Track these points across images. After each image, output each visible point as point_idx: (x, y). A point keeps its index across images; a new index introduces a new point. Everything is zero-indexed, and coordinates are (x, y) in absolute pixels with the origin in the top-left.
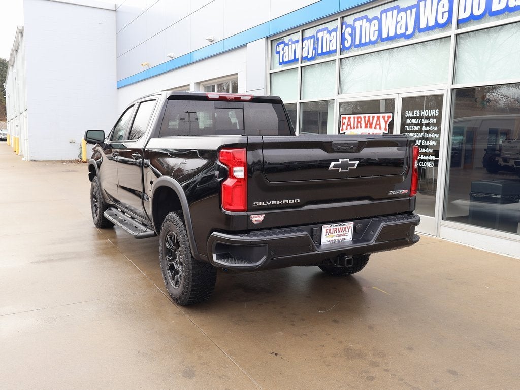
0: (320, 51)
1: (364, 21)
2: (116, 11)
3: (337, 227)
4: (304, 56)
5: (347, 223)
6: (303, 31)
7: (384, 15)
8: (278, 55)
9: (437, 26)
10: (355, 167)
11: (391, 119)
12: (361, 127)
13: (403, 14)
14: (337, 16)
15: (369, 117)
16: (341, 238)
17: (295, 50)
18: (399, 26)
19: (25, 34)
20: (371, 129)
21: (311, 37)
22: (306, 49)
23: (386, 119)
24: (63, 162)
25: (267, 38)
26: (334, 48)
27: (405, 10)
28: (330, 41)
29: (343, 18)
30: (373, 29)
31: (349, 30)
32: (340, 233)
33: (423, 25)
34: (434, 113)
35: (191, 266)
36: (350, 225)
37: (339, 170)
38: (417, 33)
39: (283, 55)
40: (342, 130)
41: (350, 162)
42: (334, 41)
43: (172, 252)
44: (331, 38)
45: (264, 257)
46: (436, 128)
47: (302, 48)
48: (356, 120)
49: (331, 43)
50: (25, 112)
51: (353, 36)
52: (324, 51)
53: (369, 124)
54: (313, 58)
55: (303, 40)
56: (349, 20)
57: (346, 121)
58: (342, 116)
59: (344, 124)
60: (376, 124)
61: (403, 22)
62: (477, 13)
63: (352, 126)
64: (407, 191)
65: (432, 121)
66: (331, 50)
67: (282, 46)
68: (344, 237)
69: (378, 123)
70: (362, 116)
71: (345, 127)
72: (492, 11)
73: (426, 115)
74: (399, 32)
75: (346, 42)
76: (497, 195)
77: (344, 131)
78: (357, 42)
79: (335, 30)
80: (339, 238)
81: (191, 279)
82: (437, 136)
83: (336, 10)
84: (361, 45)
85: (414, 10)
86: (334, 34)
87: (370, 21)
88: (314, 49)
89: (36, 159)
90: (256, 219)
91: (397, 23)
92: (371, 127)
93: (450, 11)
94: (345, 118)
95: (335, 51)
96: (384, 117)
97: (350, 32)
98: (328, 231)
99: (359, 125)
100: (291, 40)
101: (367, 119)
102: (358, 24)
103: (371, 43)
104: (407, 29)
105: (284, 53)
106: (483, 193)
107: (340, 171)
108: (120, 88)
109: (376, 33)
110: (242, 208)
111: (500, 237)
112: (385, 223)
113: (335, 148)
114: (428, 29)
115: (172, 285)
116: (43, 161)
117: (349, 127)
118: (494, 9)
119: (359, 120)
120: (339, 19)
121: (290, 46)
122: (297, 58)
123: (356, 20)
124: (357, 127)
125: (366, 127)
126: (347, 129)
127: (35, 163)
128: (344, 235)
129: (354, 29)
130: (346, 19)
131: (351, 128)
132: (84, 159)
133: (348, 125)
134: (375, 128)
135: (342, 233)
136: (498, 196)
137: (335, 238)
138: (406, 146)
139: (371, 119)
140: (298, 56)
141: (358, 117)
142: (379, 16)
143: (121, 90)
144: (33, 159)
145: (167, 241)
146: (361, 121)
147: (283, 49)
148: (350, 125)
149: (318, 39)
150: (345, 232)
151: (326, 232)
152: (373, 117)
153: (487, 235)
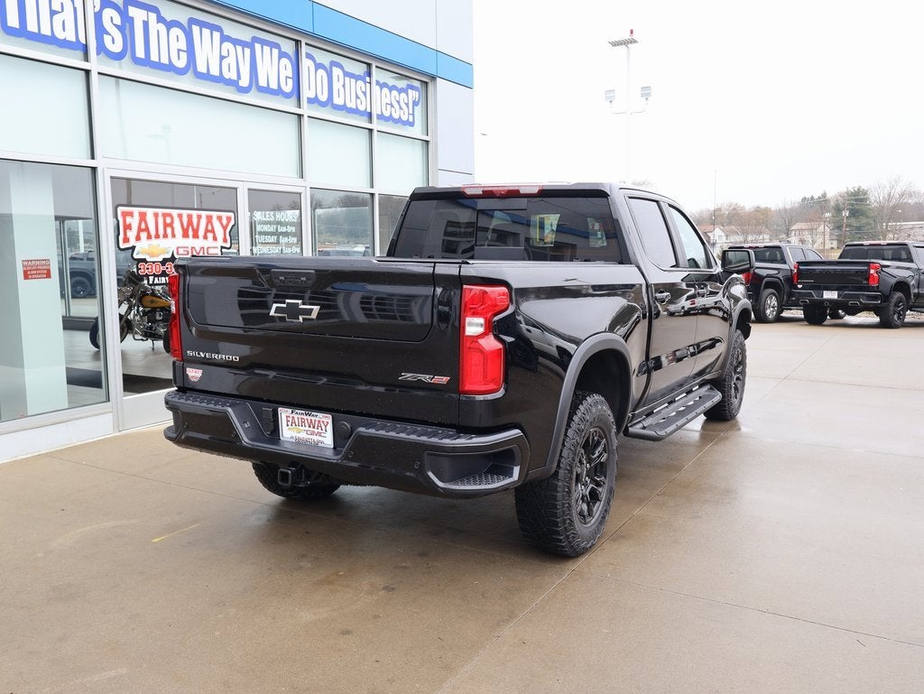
1: (153, 16)
3: (304, 417)
5: (320, 415)
9: (281, 92)
11: (232, 223)
12: (174, 236)
13: (230, 46)
15: (190, 217)
16: (316, 438)
18: (225, 63)
20: (196, 240)
23: (225, 222)
27: (233, 42)
28: (52, 11)
31: (114, 14)
32: (313, 429)
36: (326, 419)
40: (126, 240)
42: (67, 18)
46: (296, 239)
48: (161, 220)
53: (190, 230)
57: (134, 222)
58: (120, 209)
59: (128, 227)
60: (207, 231)
61: (232, 62)
63: (153, 232)
65: (290, 229)
68: (320, 438)
69: (210, 228)
70: (175, 213)
71: (132, 235)
73: (283, 220)
75: (107, 38)
77: (132, 242)
78: (140, 53)
80: (309, 437)
84: (150, 63)
85: (247, 51)
87: (165, 22)
91: (222, 57)
92: (196, 236)
94: (131, 214)
96: (220, 218)
97: (117, 22)
99: (169, 230)
101: (185, 220)
103: (170, 68)
104: (239, 76)
109: (184, 56)
113: (275, 281)
117: (143, 235)
119: (168, 220)
124: (165, 236)
125: (185, 235)
126: (138, 238)
128: (319, 434)
129: (126, 18)
131: (149, 237)
133: (140, 230)
134: (205, 237)
135: (316, 431)
137: (303, 435)
139: (195, 221)
141: (165, 215)
142: (186, 26)
146: (172, 222)
148: (147, 229)
150: (319, 430)
151: (287, 421)
152: (199, 217)
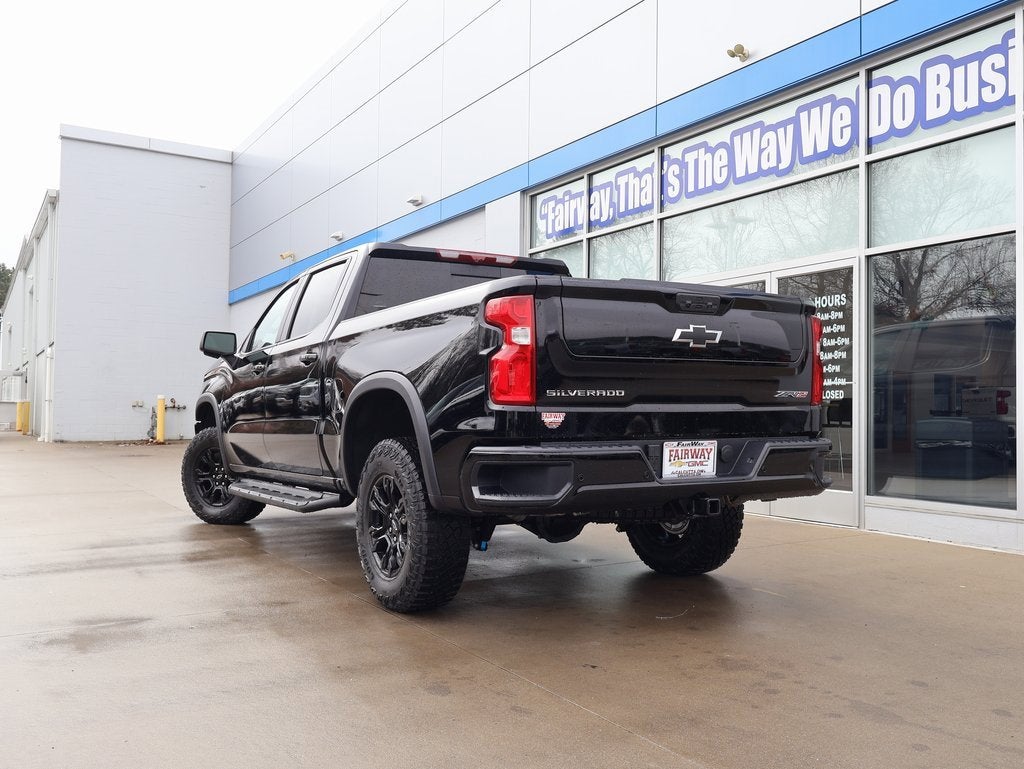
0: (622, 209)
1: (702, 151)
2: (232, 164)
3: (689, 448)
4: (592, 219)
5: (706, 442)
6: (590, 176)
7: (737, 139)
8: (544, 221)
9: (833, 150)
10: (717, 341)
13: (771, 135)
14: (651, 146)
16: (697, 468)
17: (576, 210)
18: (764, 155)
19: (60, 205)
21: (604, 186)
22: (596, 206)
24: (118, 443)
25: (524, 192)
26: (649, 201)
27: (774, 128)
28: (641, 189)
29: (662, 149)
30: (718, 164)
31: (675, 168)
32: (695, 460)
33: (808, 151)
34: (837, 301)
35: (424, 525)
36: (710, 446)
37: (689, 343)
38: (798, 166)
39: (554, 221)
41: (707, 331)
42: (648, 189)
43: (381, 515)
44: (643, 185)
45: (568, 486)
46: (842, 328)
47: (590, 206)
49: (643, 193)
50: (49, 349)
51: (682, 177)
52: (630, 207)
54: (609, 223)
55: (590, 192)
56: (673, 152)
61: (772, 150)
62: (900, 125)
64: (806, 393)
65: (834, 315)
66: (643, 204)
67: (552, 204)
68: (701, 468)
72: (928, 119)
73: (824, 306)
74: (765, 166)
75: (670, 189)
76: (963, 441)
78: (691, 188)
79: (649, 170)
80: (690, 468)
81: (425, 550)
82: (847, 341)
83: (651, 135)
84: (698, 192)
85: (790, 128)
86: (647, 177)
87: (711, 150)
88: (612, 204)
89: (64, 439)
90: (551, 420)
91: (761, 151)
93: (855, 125)
95: (649, 207)
97: (677, 172)
98: (673, 453)
100: (568, 193)
102: (690, 158)
103: (716, 187)
104: (779, 160)
105: (556, 217)
106: (940, 440)
107: (691, 345)
108: (236, 302)
109: (725, 171)
110: (527, 398)
111: (977, 517)
112: (772, 444)
113: (681, 305)
114: (818, 157)
115: (383, 577)
116: (79, 442)
118: (929, 117)
120: (656, 151)
121: (567, 204)
122: (580, 223)
123: (686, 151)
127: (63, 445)
128: (701, 464)
129: (683, 165)
130: (667, 151)
132: (160, 437)
135: (698, 460)
136: (967, 443)
137: (685, 468)
138: (801, 313)
140: (582, 219)
142: (729, 142)
143: (236, 308)
144: (58, 438)
145: (373, 497)
147: (554, 210)
149: (618, 188)
150: (702, 459)
151: (671, 456)
153: (953, 514)
